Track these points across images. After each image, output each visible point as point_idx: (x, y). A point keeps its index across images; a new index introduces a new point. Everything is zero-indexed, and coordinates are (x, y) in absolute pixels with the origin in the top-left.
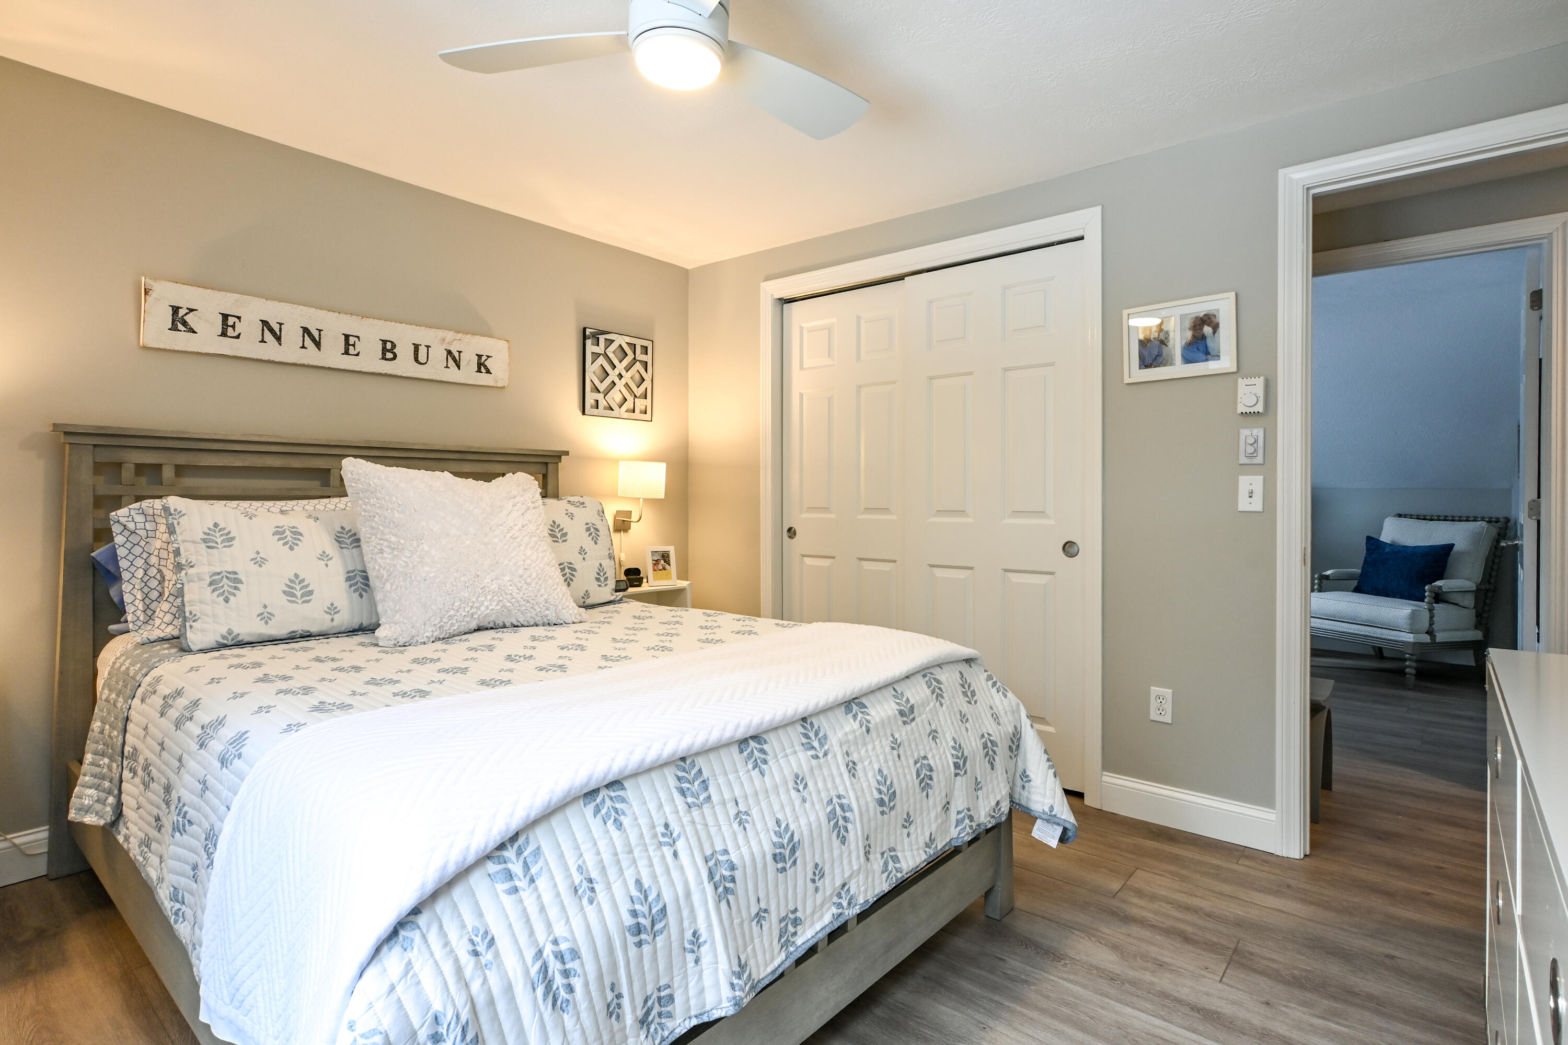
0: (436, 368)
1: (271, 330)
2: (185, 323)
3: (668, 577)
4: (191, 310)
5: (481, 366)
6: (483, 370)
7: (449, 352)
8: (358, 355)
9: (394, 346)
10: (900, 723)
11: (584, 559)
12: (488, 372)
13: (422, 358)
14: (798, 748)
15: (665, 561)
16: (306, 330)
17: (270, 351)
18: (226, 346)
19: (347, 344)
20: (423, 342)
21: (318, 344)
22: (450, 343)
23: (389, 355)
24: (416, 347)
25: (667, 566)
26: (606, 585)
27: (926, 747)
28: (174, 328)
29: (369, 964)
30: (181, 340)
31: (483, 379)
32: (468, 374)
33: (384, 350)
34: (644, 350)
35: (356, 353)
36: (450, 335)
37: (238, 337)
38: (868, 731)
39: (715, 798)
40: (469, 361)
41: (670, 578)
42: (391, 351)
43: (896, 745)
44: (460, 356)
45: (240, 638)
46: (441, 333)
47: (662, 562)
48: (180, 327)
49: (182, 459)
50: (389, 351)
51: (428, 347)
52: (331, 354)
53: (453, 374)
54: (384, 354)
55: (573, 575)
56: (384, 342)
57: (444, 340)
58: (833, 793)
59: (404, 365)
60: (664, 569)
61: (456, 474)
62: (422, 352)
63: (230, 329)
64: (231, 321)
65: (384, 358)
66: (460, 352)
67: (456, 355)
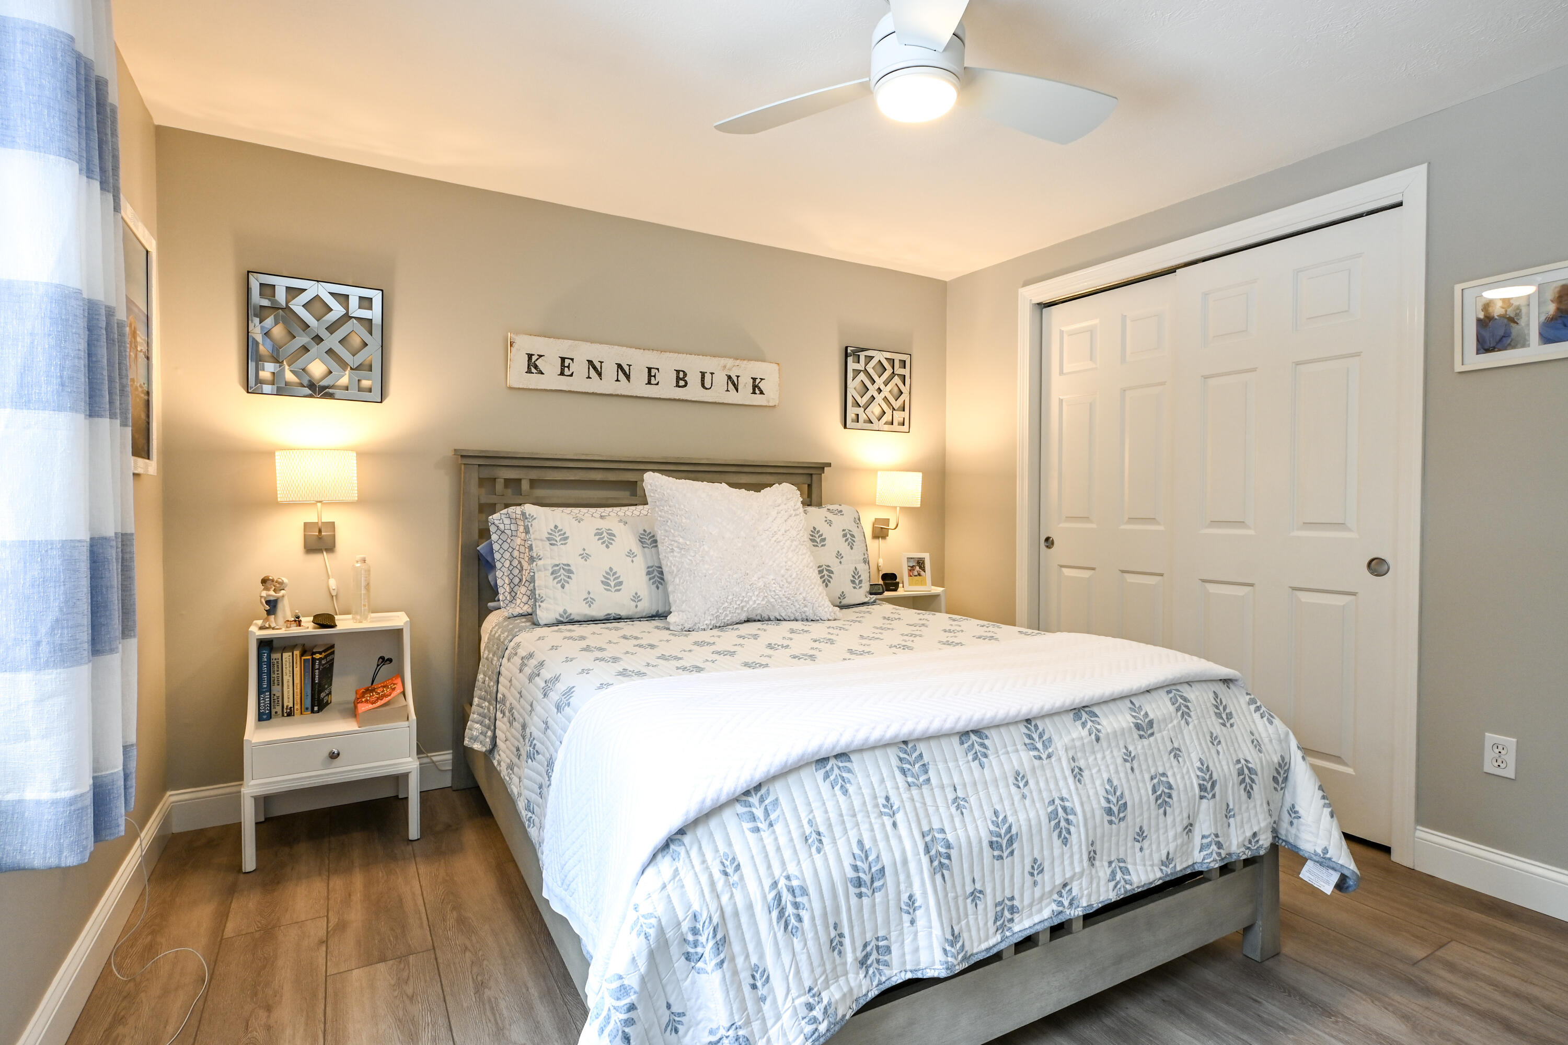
0: (719, 392)
1: (595, 368)
2: (536, 367)
3: (923, 583)
4: (540, 356)
5: (756, 388)
6: (757, 391)
7: (729, 377)
8: (657, 384)
9: (685, 374)
10: (1136, 737)
11: (840, 562)
12: (762, 393)
13: (707, 385)
14: (1020, 747)
15: (920, 567)
16: (620, 366)
17: (595, 385)
18: (564, 383)
19: (650, 375)
20: (708, 370)
21: (628, 377)
22: (730, 369)
23: (682, 383)
24: (703, 374)
25: (922, 573)
26: (860, 587)
27: (1165, 764)
28: (529, 371)
29: (648, 865)
30: (534, 381)
31: (758, 399)
32: (744, 396)
33: (678, 379)
34: (902, 364)
35: (656, 382)
36: (730, 362)
37: (571, 375)
38: (1098, 739)
39: (934, 781)
40: (745, 384)
41: (925, 584)
42: (683, 379)
43: (1129, 757)
44: (738, 380)
45: (572, 617)
46: (723, 361)
47: (918, 568)
48: (533, 370)
49: (534, 474)
50: (681, 379)
51: (712, 374)
52: (638, 386)
53: (732, 397)
54: (677, 382)
55: (831, 578)
56: (678, 372)
57: (725, 367)
58: (1056, 795)
59: (693, 391)
60: (919, 575)
61: (731, 485)
62: (708, 378)
63: (566, 369)
64: (567, 362)
65: (678, 386)
66: (738, 377)
67: (735, 379)
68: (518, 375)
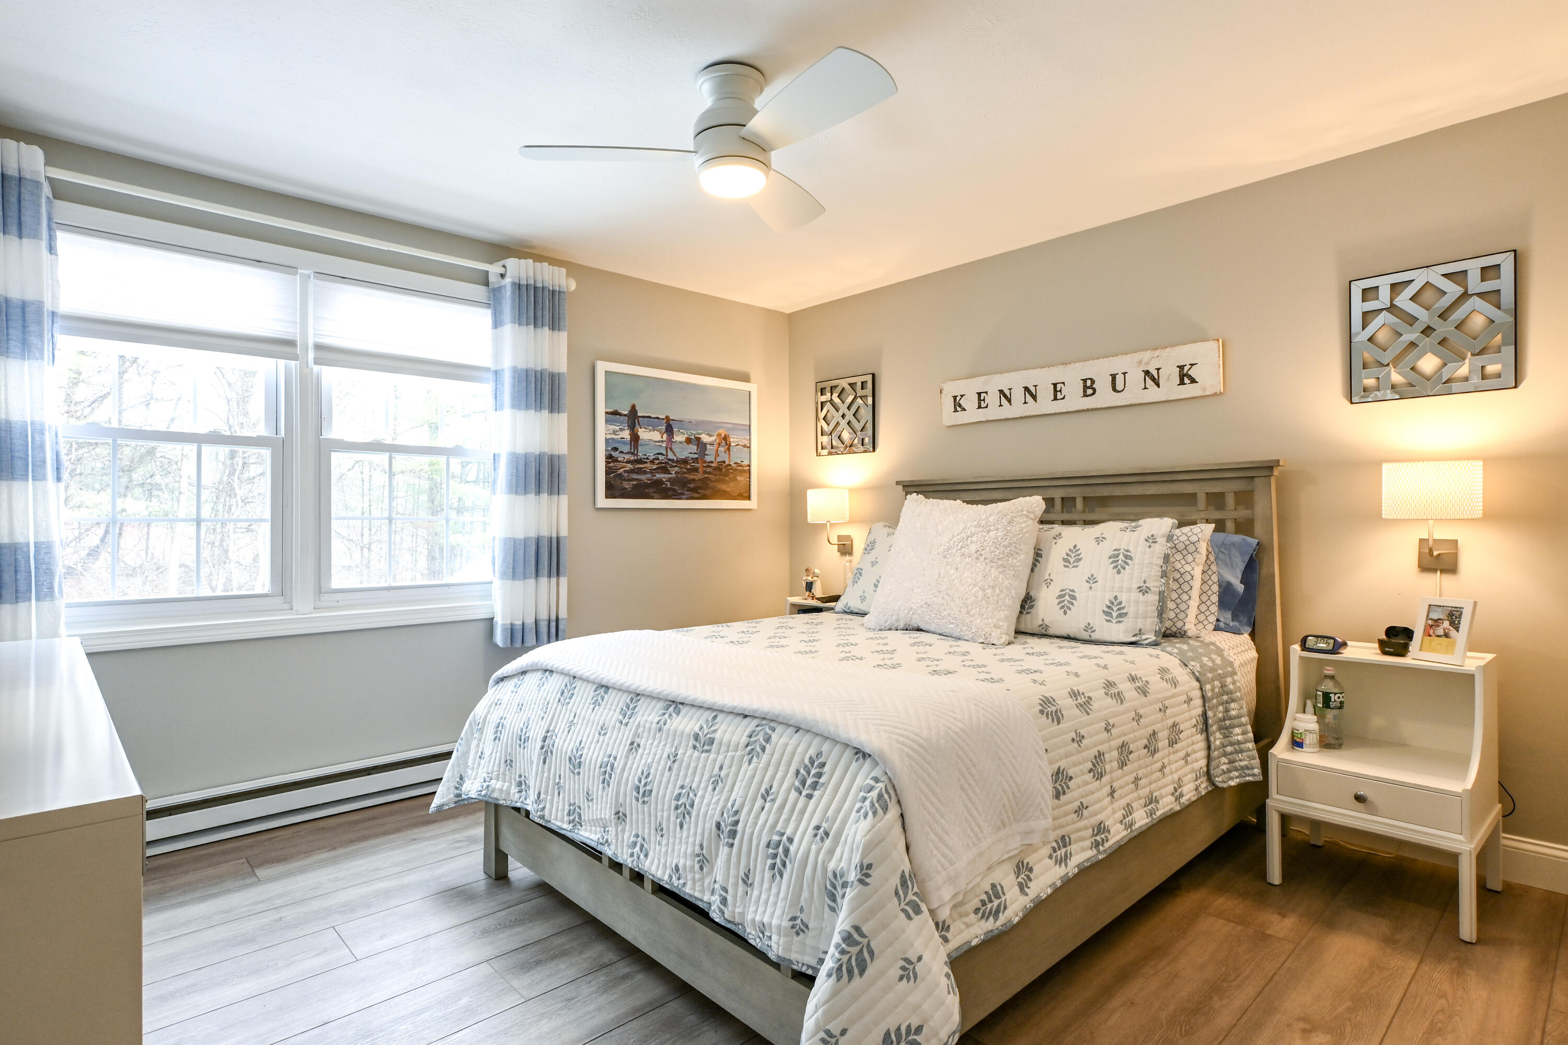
0: (1135, 391)
1: (1005, 396)
2: (960, 406)
3: (1450, 649)
4: (962, 396)
5: (1184, 376)
6: (1186, 380)
7: (1147, 373)
9: (1093, 382)
11: (1091, 588)
12: (1193, 381)
13: (1119, 386)
15: (1452, 623)
16: (1027, 389)
17: (1008, 411)
18: (982, 415)
19: (1055, 391)
20: (1118, 370)
21: (1034, 397)
22: (1147, 363)
23: (1090, 391)
24: (1114, 377)
25: (1453, 632)
26: (1119, 622)
28: (956, 411)
30: (961, 418)
31: (1189, 390)
32: (1170, 388)
33: (1085, 388)
34: (1491, 273)
35: (1062, 397)
36: (1146, 355)
37: (987, 407)
40: (1170, 375)
41: (1452, 653)
42: (1091, 387)
44: (1158, 373)
46: (1137, 356)
47: (1446, 624)
48: (959, 409)
50: (1089, 388)
51: (1124, 374)
52: (1046, 404)
53: (1154, 394)
54: (1085, 392)
55: (1072, 604)
56: (1085, 381)
57: (1140, 362)
59: (1104, 397)
60: (1446, 635)
62: (1120, 380)
63: (982, 402)
64: (983, 395)
65: (1085, 395)
66: (1158, 369)
67: (1155, 373)
68: (949, 417)
